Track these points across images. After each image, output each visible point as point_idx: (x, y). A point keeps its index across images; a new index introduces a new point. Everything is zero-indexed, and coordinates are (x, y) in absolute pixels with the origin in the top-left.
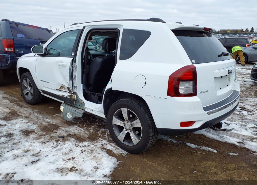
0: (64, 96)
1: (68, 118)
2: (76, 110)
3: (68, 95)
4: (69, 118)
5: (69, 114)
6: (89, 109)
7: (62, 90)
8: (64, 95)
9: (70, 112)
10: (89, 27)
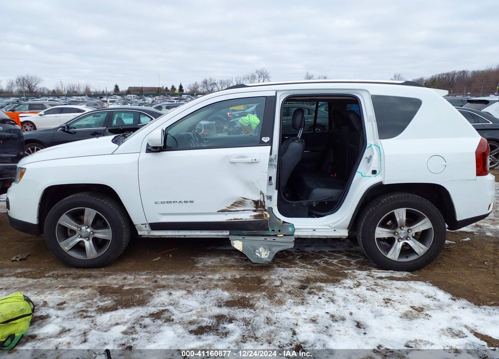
0: (242, 219)
1: (262, 259)
2: (274, 238)
3: (251, 216)
4: (263, 257)
5: (261, 249)
6: (305, 230)
7: (235, 210)
8: (239, 218)
9: (262, 245)
10: (284, 92)
